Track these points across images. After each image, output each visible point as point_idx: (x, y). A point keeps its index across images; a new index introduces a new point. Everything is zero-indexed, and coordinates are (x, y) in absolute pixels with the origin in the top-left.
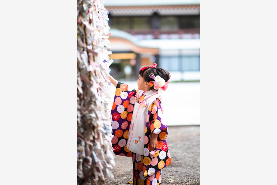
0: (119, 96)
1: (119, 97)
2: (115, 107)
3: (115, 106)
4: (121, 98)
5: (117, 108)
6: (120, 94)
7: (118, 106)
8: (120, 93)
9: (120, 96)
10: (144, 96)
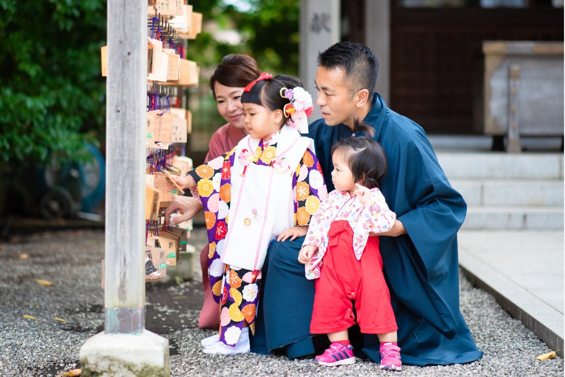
10: (272, 145)
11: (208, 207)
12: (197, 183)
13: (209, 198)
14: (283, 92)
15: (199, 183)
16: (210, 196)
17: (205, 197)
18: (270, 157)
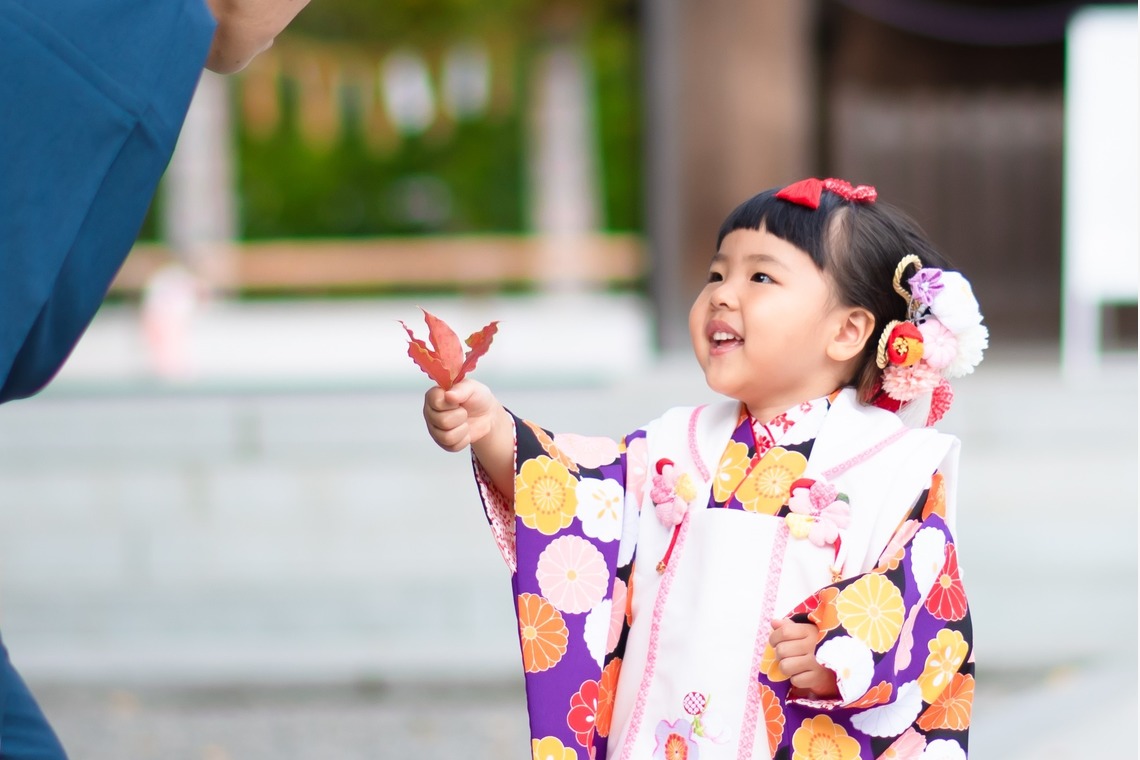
0: (563, 532)
1: (571, 539)
2: (563, 632)
3: (554, 625)
4: (595, 541)
5: (587, 637)
6: (575, 503)
7: (583, 616)
8: (567, 498)
9: (576, 528)
10: (791, 448)
11: (540, 575)
12: (520, 462)
13: (549, 539)
14: (910, 271)
15: (528, 464)
16: (557, 536)
17: (535, 531)
18: (778, 491)
